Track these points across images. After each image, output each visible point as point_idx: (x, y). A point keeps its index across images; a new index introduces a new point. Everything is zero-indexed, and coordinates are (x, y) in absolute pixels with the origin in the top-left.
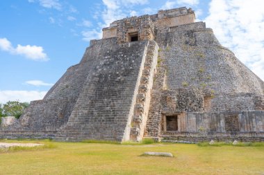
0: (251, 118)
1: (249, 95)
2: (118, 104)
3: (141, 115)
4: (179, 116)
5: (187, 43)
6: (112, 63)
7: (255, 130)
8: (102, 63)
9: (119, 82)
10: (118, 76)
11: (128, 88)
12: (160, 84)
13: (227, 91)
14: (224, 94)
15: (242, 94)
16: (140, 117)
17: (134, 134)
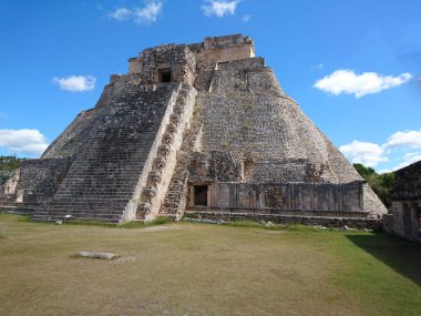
0: (297, 192)
1: (301, 161)
2: (125, 171)
3: (155, 186)
4: (209, 187)
5: (236, 87)
6: (126, 113)
7: (300, 207)
8: (113, 112)
9: (131, 140)
10: (131, 131)
11: (141, 150)
12: (191, 145)
13: (275, 156)
14: (270, 159)
15: (293, 161)
16: (153, 188)
17: (142, 211)
